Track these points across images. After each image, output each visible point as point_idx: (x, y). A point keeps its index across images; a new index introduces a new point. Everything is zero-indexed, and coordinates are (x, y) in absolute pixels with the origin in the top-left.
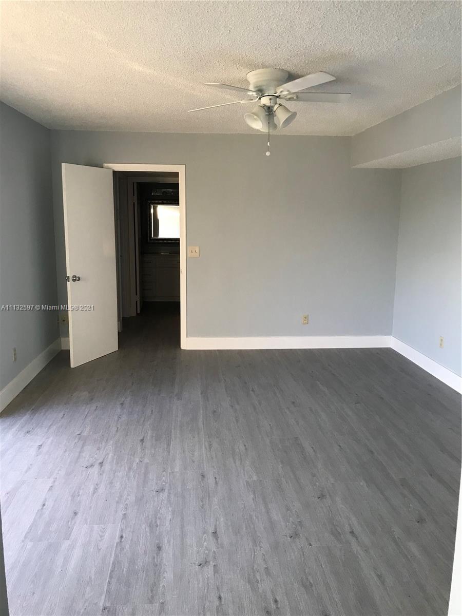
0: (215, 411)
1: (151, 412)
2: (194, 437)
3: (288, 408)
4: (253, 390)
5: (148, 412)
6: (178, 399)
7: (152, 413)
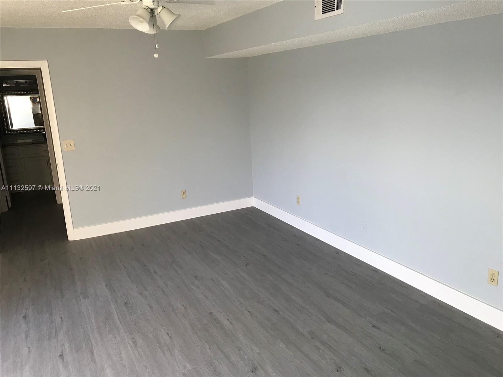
0: (126, 303)
1: (60, 320)
2: (115, 337)
3: (192, 283)
4: (155, 272)
5: (58, 320)
6: (85, 298)
7: (62, 320)
